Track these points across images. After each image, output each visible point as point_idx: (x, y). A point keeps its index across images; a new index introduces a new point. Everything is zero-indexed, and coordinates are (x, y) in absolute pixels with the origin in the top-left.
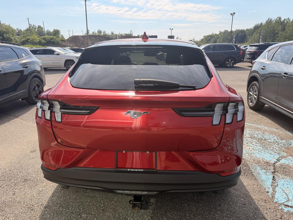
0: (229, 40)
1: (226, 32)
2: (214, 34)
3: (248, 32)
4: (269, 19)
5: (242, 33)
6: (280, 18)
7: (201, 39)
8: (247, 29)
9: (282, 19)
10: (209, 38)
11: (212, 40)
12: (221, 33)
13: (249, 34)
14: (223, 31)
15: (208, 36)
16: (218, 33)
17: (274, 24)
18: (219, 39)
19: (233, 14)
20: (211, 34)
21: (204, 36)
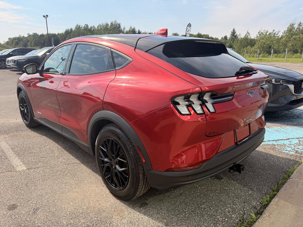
0: (41, 43)
1: (35, 35)
2: (22, 36)
3: (60, 37)
4: (77, 26)
5: (54, 37)
6: (87, 26)
7: (6, 41)
8: (58, 34)
9: (89, 27)
10: (17, 40)
11: (21, 43)
12: (29, 35)
13: (62, 39)
14: (31, 33)
15: (15, 39)
16: (26, 36)
17: (83, 31)
18: (29, 43)
19: (46, 17)
20: (17, 36)
21: (9, 39)
